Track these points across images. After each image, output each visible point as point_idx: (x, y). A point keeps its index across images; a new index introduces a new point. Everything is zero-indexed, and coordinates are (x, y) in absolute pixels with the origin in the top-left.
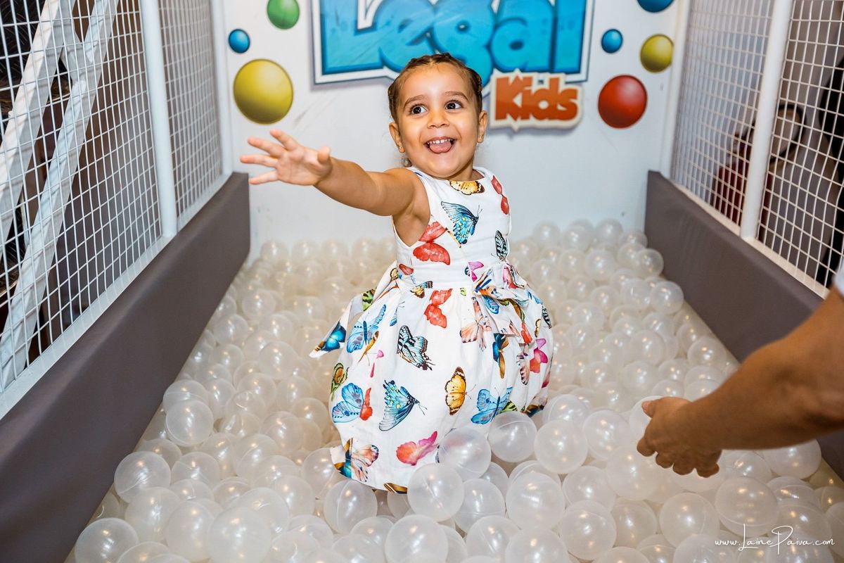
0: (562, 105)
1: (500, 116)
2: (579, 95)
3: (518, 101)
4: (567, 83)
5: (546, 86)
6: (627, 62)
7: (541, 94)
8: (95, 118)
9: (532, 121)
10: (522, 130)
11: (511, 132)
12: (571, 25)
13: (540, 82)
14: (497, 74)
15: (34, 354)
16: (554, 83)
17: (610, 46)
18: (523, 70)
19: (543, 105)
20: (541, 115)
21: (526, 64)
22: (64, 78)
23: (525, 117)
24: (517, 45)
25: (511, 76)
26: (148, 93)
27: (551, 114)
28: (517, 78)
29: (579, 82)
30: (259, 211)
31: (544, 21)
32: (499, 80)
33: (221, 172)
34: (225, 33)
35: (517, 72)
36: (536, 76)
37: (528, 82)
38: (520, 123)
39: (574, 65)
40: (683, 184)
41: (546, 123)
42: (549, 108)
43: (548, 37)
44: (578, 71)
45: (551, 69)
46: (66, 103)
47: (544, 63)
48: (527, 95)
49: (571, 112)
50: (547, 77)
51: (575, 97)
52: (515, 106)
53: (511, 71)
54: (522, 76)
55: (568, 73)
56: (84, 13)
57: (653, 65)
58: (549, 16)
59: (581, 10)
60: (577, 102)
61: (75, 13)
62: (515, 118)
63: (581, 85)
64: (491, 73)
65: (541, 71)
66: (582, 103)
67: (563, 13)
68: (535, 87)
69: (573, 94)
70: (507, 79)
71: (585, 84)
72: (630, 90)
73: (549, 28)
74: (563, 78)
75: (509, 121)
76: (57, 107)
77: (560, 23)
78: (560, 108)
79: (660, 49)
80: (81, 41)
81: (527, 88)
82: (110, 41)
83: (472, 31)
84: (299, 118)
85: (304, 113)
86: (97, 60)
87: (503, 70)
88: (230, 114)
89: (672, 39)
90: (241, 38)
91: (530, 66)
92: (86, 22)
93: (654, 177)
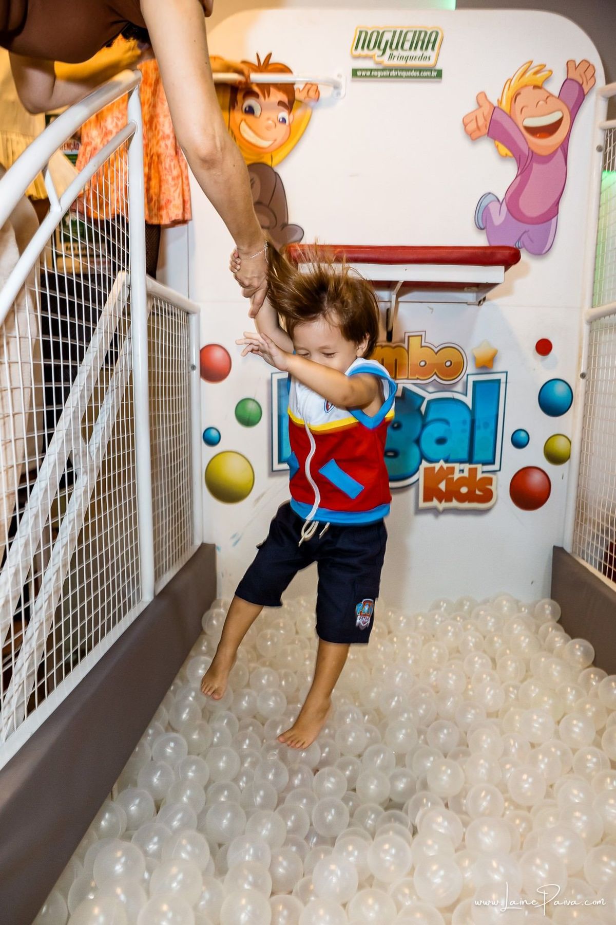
0: (480, 490)
1: (427, 498)
2: (494, 483)
3: (442, 486)
4: (483, 472)
5: (466, 474)
6: (533, 455)
7: (462, 481)
8: (93, 505)
9: (455, 503)
10: (446, 511)
11: (436, 512)
12: (486, 425)
13: (461, 471)
14: (425, 464)
15: (31, 708)
16: (473, 472)
17: (519, 442)
18: (446, 461)
19: (464, 490)
20: (462, 498)
21: (449, 456)
22: (70, 475)
23: (449, 500)
24: (441, 441)
25: (437, 466)
26: (136, 482)
27: (470, 497)
28: (442, 467)
29: (494, 472)
30: (223, 576)
31: (464, 422)
32: (426, 469)
33: (192, 543)
34: (201, 431)
35: (442, 463)
36: (457, 466)
37: (452, 470)
38: (444, 505)
39: (490, 458)
40: (579, 555)
41: (466, 505)
42: (468, 492)
43: (467, 434)
44: (493, 463)
45: (470, 460)
46: (70, 495)
47: (464, 455)
48: (450, 482)
49: (487, 496)
50: (466, 467)
51: (491, 484)
52: (440, 490)
53: (437, 461)
54: (445, 466)
55: (484, 464)
56: (90, 420)
57: (555, 458)
58: (468, 418)
59: (494, 414)
60: (493, 488)
61: (84, 421)
62: (440, 501)
63: (495, 474)
64: (421, 463)
65: (461, 462)
66: (497, 488)
67: (479, 416)
68: (457, 475)
69: (490, 481)
70: (434, 468)
71: (498, 473)
72: (536, 479)
73: (468, 427)
74: (480, 467)
75: (435, 503)
76: (63, 499)
77: (477, 424)
78: (478, 492)
79: (560, 446)
80: (86, 444)
81: (450, 476)
82: (109, 442)
83: (403, 429)
84: (258, 499)
85: (262, 495)
86: (98, 457)
87: (430, 461)
88: (202, 497)
89: (571, 439)
90: (213, 433)
91: (452, 457)
92: (91, 429)
93: (558, 552)
